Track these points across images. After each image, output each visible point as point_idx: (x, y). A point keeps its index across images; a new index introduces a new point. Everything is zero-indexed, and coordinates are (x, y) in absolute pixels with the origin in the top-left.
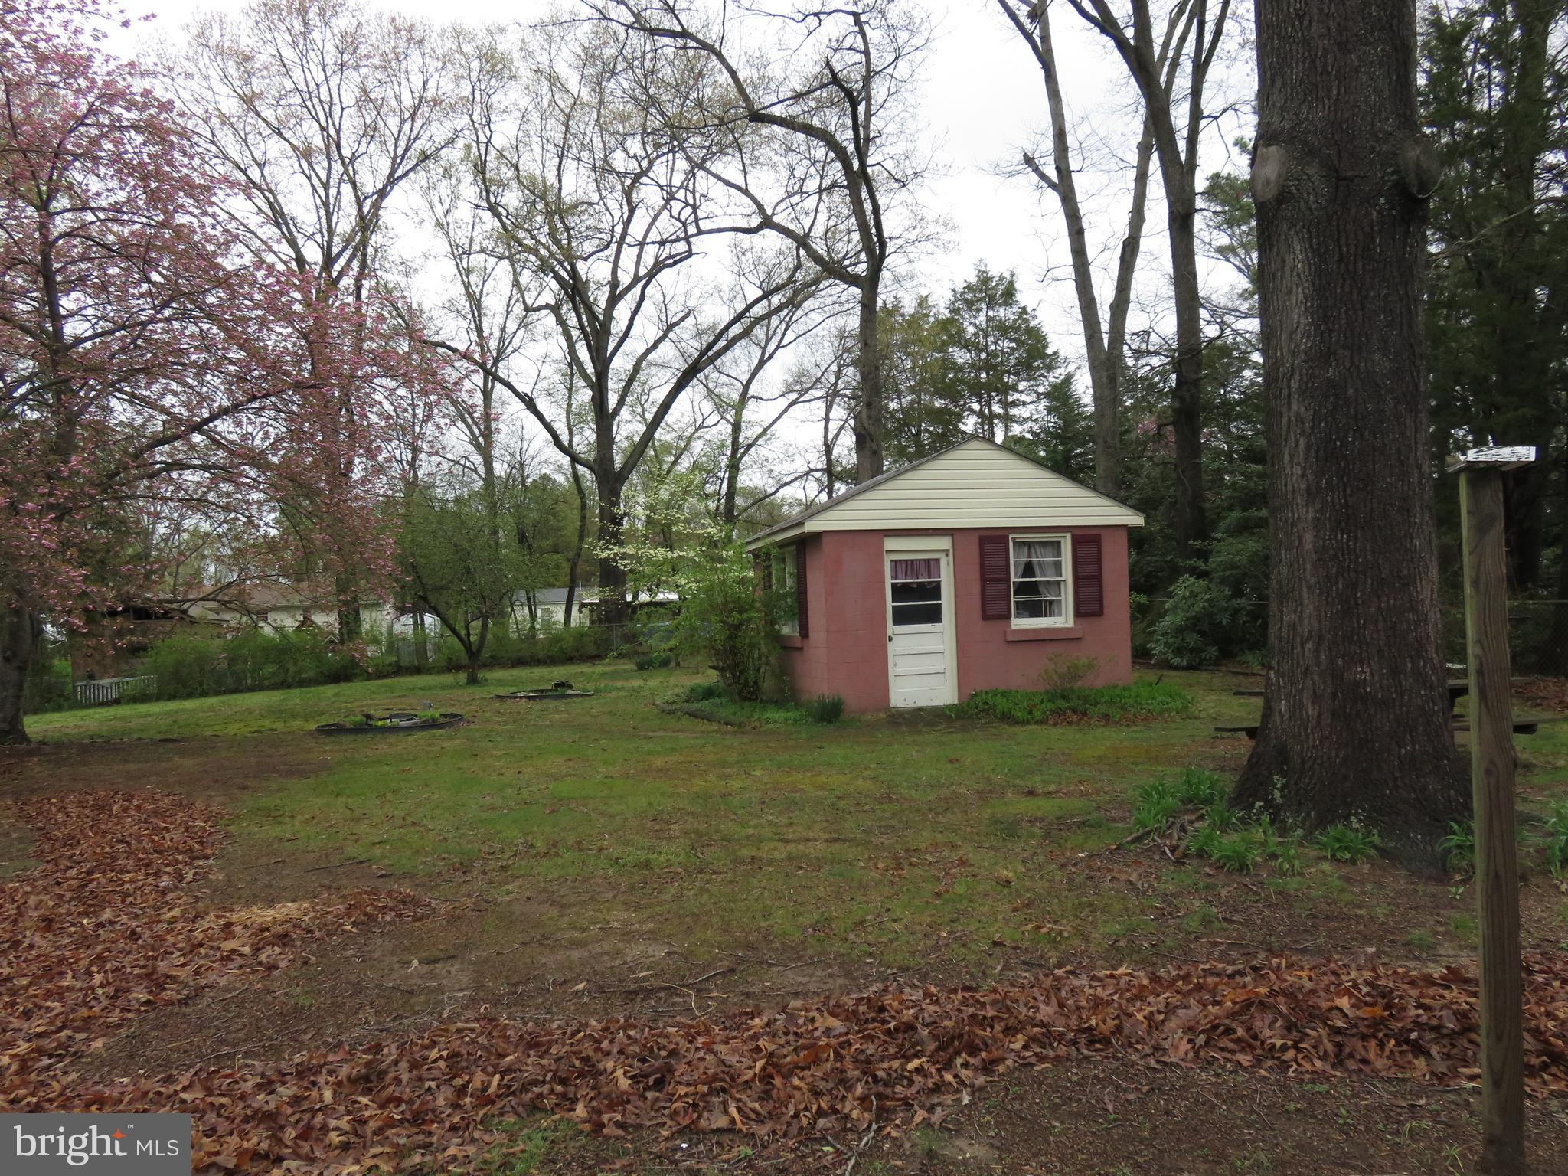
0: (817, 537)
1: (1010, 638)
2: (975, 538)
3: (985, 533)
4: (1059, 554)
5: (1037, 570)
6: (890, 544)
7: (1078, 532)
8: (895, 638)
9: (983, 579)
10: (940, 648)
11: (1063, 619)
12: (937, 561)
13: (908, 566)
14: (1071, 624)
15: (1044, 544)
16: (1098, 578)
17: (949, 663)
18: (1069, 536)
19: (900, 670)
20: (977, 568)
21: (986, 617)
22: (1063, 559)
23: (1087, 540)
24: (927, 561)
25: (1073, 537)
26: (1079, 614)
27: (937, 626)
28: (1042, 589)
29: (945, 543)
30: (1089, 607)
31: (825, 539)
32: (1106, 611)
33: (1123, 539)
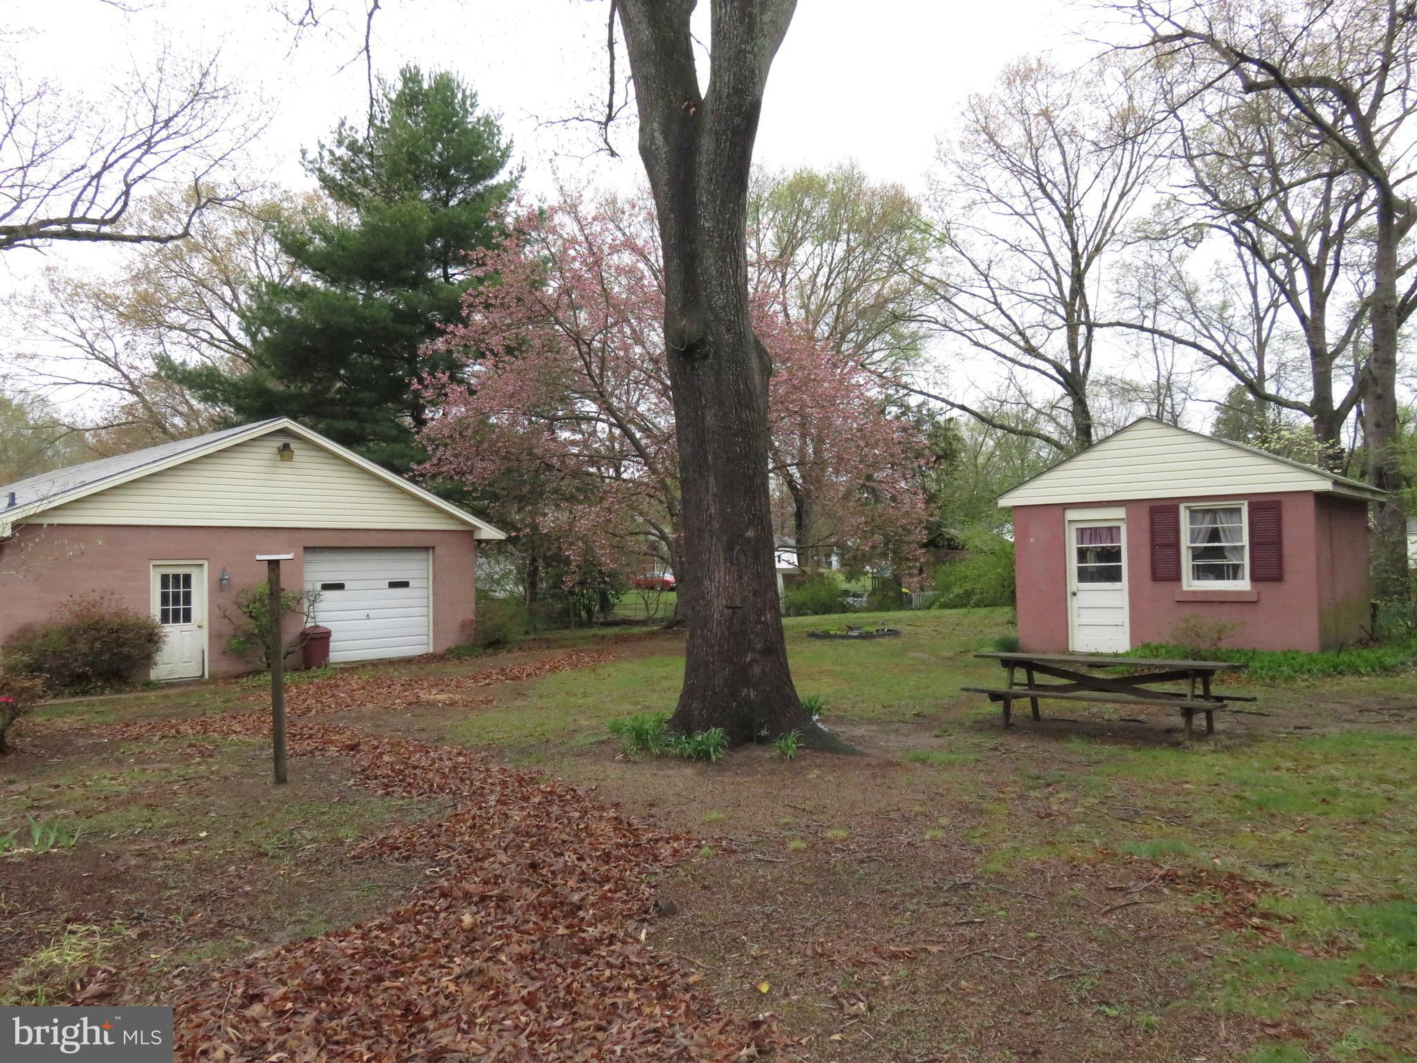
2: (1146, 509)
3: (1154, 504)
4: (1235, 521)
6: (1071, 515)
7: (1255, 499)
8: (1079, 594)
9: (1153, 546)
10: (1120, 604)
11: (1236, 582)
12: (1118, 528)
13: (1095, 533)
14: (1247, 587)
16: (1278, 543)
17: (1124, 616)
18: (1246, 503)
19: (1083, 621)
20: (1147, 536)
21: (1156, 577)
22: (1243, 525)
23: (1267, 506)
24: (1110, 529)
25: (1250, 505)
26: (1254, 578)
27: (1117, 585)
29: (1120, 513)
30: (1267, 572)
31: (1018, 514)
32: (1287, 576)
33: (1310, 503)
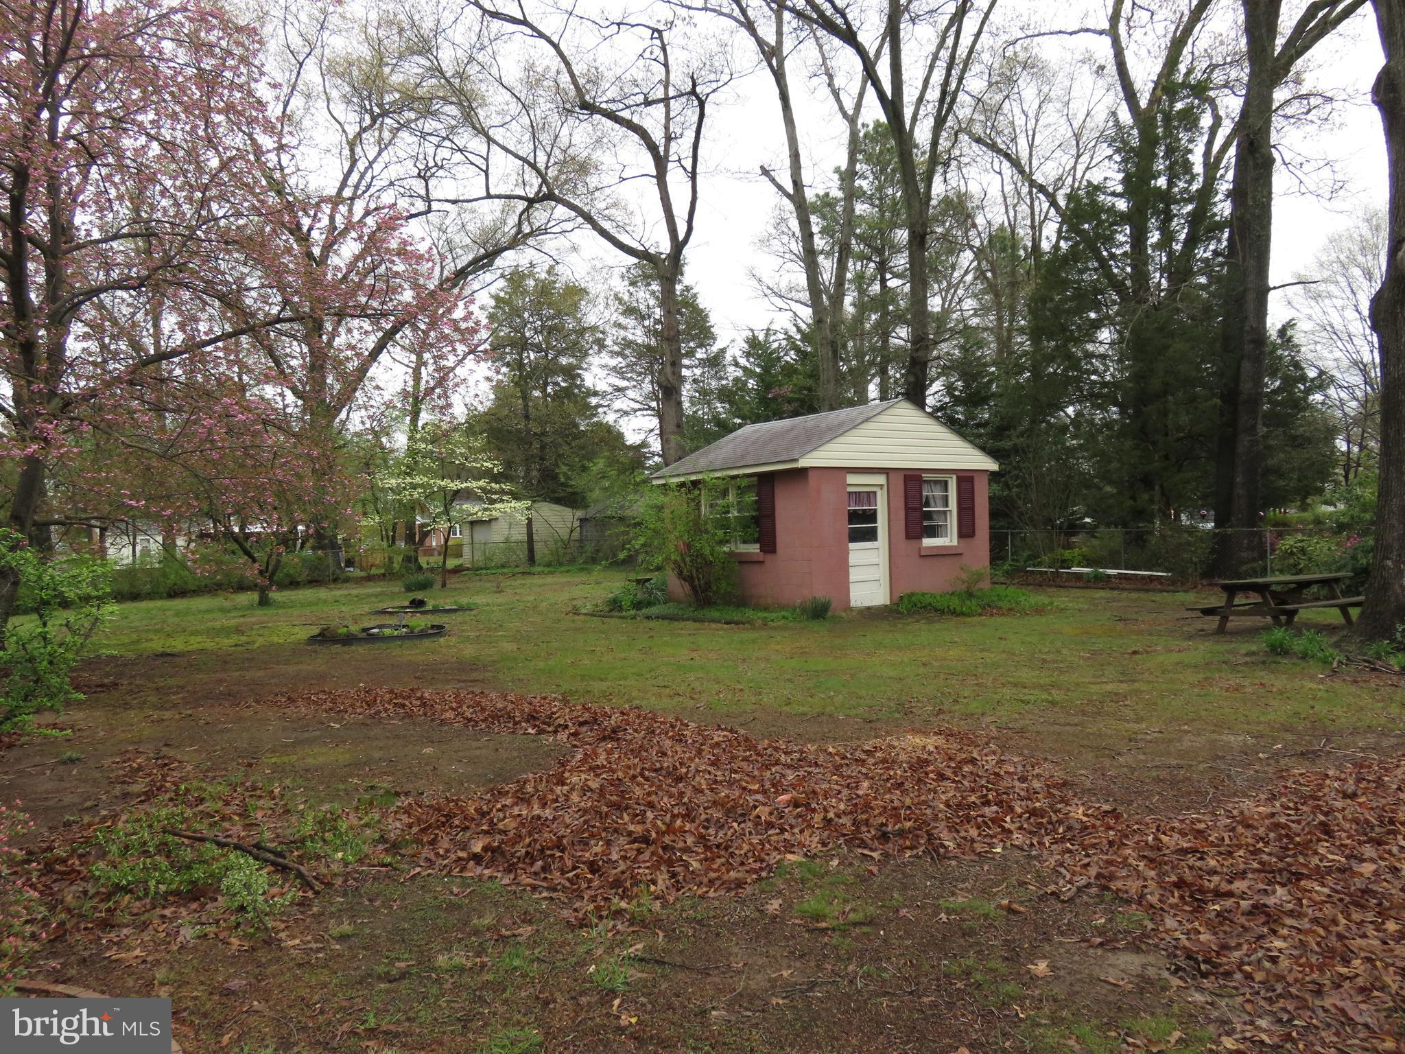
0: (804, 471)
1: (923, 553)
2: (901, 476)
3: (907, 473)
4: (946, 490)
5: (932, 502)
6: (851, 479)
7: (961, 474)
8: (851, 553)
9: (907, 508)
10: (876, 561)
11: (949, 539)
12: (875, 493)
13: (859, 497)
14: (955, 543)
15: (936, 482)
16: (972, 508)
17: (883, 572)
18: (954, 477)
19: (855, 578)
20: (902, 499)
21: (909, 536)
22: (950, 494)
23: (966, 479)
24: (871, 493)
25: (958, 478)
26: (961, 535)
27: (875, 544)
28: (935, 516)
29: (881, 479)
30: (966, 531)
31: (811, 473)
32: (976, 533)
33: (985, 479)
